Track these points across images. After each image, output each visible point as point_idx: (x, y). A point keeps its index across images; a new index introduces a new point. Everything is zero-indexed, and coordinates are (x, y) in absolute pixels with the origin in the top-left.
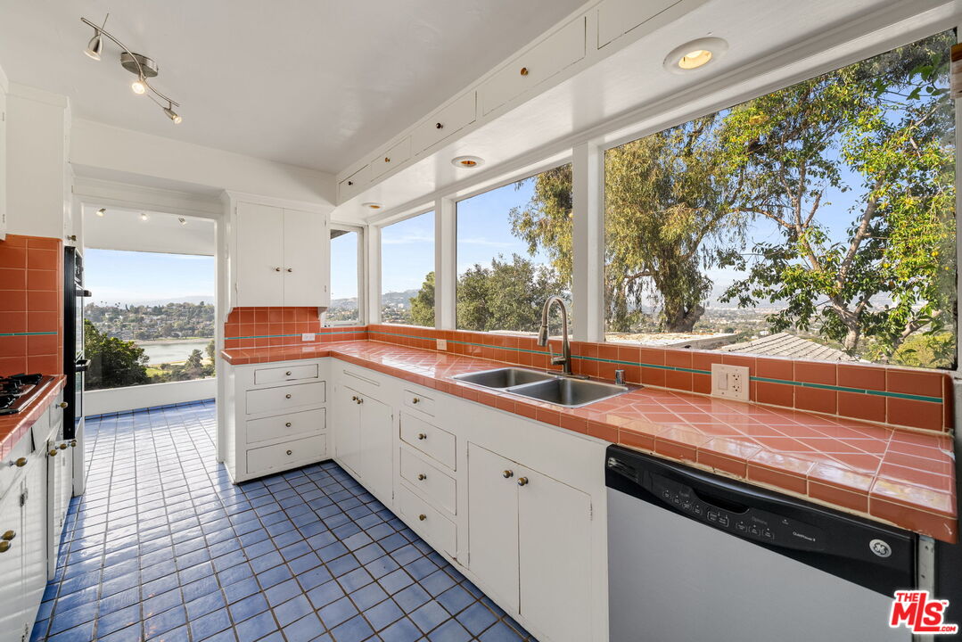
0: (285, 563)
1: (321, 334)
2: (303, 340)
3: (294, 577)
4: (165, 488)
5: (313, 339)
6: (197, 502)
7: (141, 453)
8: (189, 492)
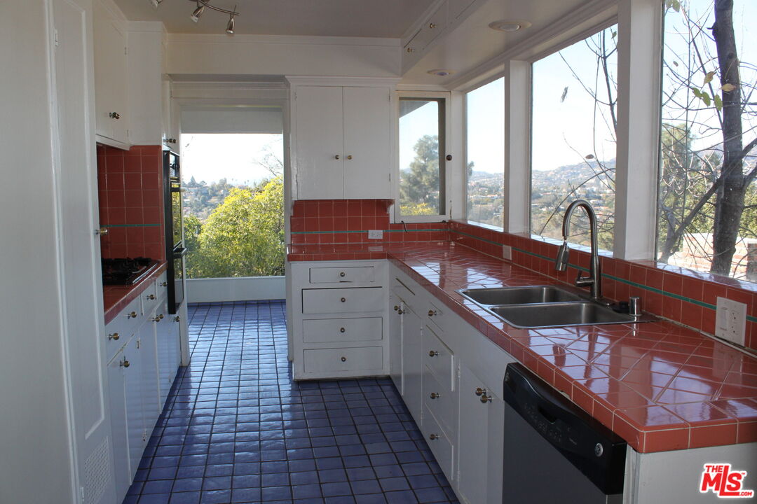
0: (312, 447)
1: (390, 231)
2: (369, 238)
3: (314, 458)
4: (242, 373)
5: (381, 237)
6: (262, 388)
7: (231, 342)
8: (259, 380)
